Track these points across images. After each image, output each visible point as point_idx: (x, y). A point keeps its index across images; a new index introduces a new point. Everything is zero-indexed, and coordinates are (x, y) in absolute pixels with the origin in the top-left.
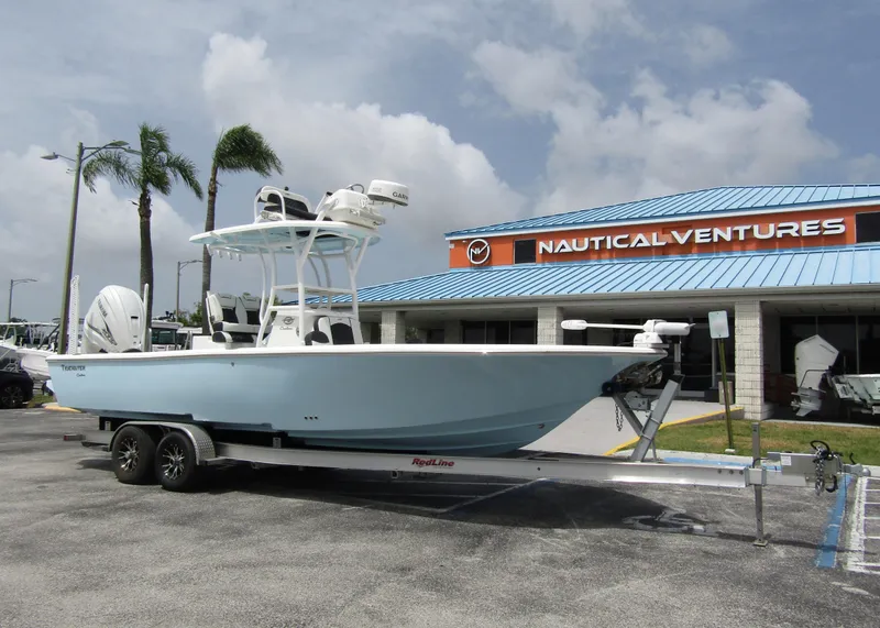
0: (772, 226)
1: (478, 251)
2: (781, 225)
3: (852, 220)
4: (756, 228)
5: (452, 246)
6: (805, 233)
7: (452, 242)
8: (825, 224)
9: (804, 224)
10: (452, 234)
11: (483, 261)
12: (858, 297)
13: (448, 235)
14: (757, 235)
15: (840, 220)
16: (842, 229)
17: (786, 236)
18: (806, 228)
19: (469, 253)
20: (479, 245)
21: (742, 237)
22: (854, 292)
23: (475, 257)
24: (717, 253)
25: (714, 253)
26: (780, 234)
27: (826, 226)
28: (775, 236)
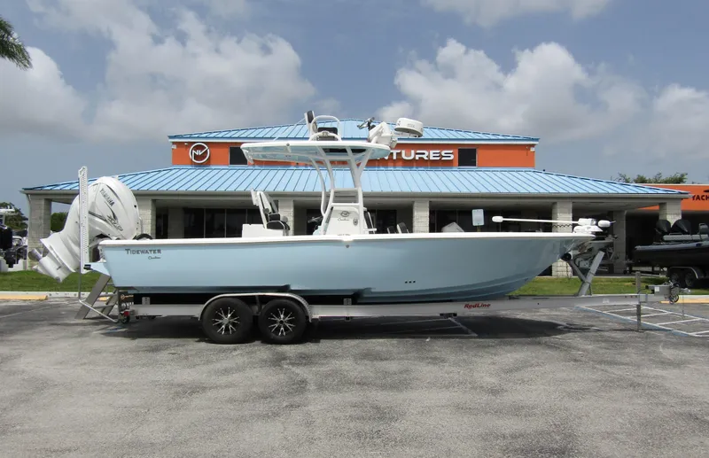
0: (413, 152)
1: (199, 153)
2: (418, 152)
3: (457, 151)
4: (403, 152)
5: (175, 147)
6: (432, 158)
7: (174, 143)
8: (443, 154)
9: (432, 152)
10: (175, 137)
11: (202, 161)
12: (484, 200)
13: (170, 137)
14: (404, 156)
15: (451, 152)
16: (452, 157)
17: (421, 159)
18: (432, 155)
19: (191, 153)
20: (202, 148)
21: (395, 158)
22: (482, 197)
23: (196, 157)
24: (379, 166)
25: (375, 166)
26: (417, 157)
27: (443, 155)
28: (414, 159)
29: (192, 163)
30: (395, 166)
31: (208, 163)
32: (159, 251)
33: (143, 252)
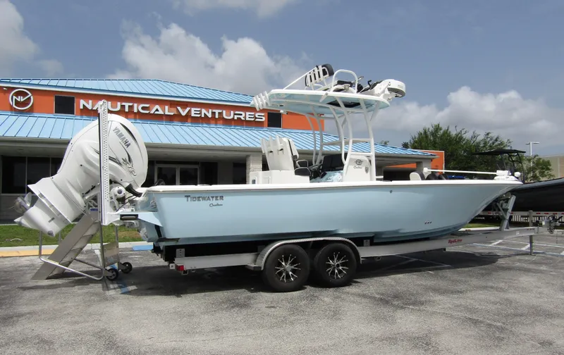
0: (232, 112)
1: (21, 99)
2: (237, 112)
3: (267, 114)
4: (224, 112)
6: (247, 119)
8: (257, 115)
9: (248, 113)
11: (24, 108)
14: (224, 116)
15: (263, 114)
16: (264, 119)
17: (239, 119)
19: (11, 99)
20: (24, 94)
21: (217, 117)
23: (17, 103)
24: (202, 123)
25: (199, 123)
26: (236, 117)
27: (257, 117)
28: (233, 118)
29: (12, 109)
30: (216, 124)
31: (31, 111)
32: (221, 198)
33: (204, 199)
